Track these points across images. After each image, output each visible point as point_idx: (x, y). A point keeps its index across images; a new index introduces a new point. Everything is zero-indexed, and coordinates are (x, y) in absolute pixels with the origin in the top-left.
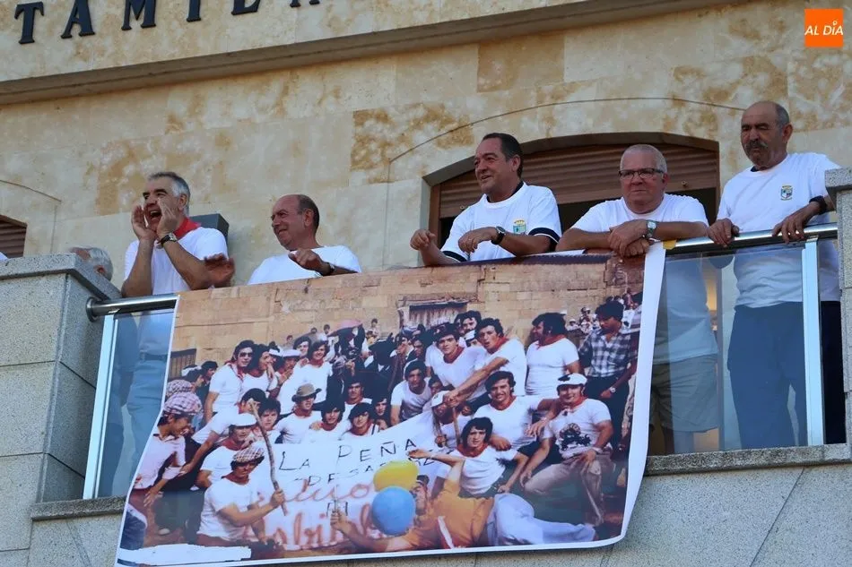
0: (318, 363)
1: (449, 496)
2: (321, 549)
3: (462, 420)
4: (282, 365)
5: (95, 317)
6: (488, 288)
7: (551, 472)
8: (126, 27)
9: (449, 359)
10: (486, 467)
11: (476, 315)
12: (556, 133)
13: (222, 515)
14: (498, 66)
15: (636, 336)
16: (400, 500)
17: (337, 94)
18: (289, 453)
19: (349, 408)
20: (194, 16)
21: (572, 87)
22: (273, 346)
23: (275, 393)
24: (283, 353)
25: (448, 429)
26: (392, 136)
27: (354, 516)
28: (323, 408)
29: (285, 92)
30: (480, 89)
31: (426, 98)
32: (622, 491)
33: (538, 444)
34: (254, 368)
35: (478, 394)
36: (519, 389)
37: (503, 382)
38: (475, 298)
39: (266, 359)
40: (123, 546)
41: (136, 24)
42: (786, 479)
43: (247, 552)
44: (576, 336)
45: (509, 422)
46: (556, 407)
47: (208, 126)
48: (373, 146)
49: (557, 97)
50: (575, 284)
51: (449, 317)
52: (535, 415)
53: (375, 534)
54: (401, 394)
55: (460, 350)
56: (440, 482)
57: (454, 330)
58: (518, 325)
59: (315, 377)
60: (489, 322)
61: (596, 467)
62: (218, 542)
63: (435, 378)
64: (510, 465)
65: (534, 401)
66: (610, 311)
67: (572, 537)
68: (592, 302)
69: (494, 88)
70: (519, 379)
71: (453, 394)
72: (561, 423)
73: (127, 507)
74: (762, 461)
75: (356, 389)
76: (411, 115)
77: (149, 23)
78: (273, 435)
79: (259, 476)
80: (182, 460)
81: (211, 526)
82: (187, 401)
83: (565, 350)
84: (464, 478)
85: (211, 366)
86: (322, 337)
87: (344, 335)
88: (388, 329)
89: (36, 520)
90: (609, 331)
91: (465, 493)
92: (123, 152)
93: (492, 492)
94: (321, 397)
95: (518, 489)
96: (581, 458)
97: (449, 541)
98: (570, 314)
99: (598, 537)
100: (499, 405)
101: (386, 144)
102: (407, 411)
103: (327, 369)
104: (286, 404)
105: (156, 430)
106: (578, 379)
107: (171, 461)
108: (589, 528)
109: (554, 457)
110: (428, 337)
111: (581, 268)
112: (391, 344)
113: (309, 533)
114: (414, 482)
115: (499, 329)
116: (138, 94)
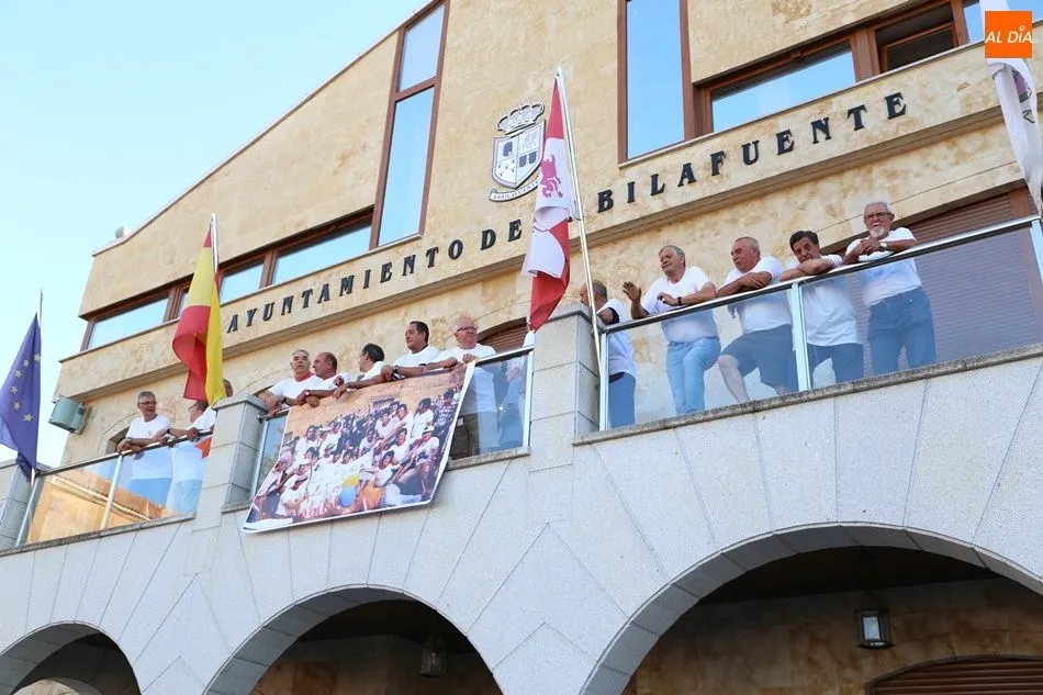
0: (336, 432)
1: (370, 488)
2: (319, 517)
3: (384, 452)
4: (323, 435)
5: (261, 420)
6: (404, 389)
7: (411, 473)
8: (341, 295)
9: (384, 425)
10: (386, 474)
11: (397, 403)
12: (512, 318)
13: (286, 505)
14: (490, 291)
15: (457, 405)
16: (351, 492)
17: (425, 313)
18: (317, 475)
19: (344, 452)
20: (366, 286)
21: (519, 296)
22: (321, 427)
23: (318, 448)
24: (324, 429)
25: (378, 458)
26: (446, 329)
27: (332, 501)
28: (334, 453)
29: (406, 314)
30: (483, 303)
31: (461, 309)
32: (435, 478)
33: (408, 461)
34: (312, 438)
35: (392, 440)
36: (408, 436)
37: (403, 433)
38: (398, 395)
39: (318, 433)
40: (248, 521)
41: (344, 292)
42: (503, 465)
43: (291, 520)
44: (434, 408)
45: (400, 452)
46: (419, 442)
47: (376, 334)
48: (438, 334)
49: (513, 301)
50: (437, 383)
51: (387, 405)
52: (411, 447)
53: (339, 508)
54: (364, 443)
55: (389, 420)
56: (367, 481)
57: (388, 411)
58: (413, 405)
59: (333, 439)
60: (402, 406)
61: (427, 469)
62: (282, 517)
63: (378, 435)
64: (394, 471)
65: (412, 441)
66: (449, 394)
67: (412, 501)
68: (443, 390)
69: (488, 301)
70: (409, 432)
71: (382, 441)
72: (419, 450)
73: (253, 505)
74: (492, 458)
75: (348, 443)
76: (454, 318)
77: (350, 292)
78: (314, 467)
79: (302, 487)
80: (278, 482)
81: (281, 510)
82: (286, 455)
83: (429, 415)
84: (376, 479)
85: (298, 438)
86: (339, 420)
87: (347, 418)
88: (363, 414)
89: (224, 513)
90: (447, 404)
91: (375, 486)
92: (343, 350)
93: (386, 484)
94: (335, 448)
95: (395, 482)
96: (422, 465)
97: (366, 507)
98: (433, 398)
99: (423, 500)
100: (399, 444)
101: (444, 333)
102: (365, 450)
103: (339, 435)
104: (322, 452)
105: (273, 469)
106: (431, 428)
107: (274, 483)
108: (419, 497)
109: (413, 466)
110: (378, 415)
111: (441, 376)
112: (364, 421)
113: (315, 510)
114: (357, 482)
115: (406, 409)
116: (350, 324)
